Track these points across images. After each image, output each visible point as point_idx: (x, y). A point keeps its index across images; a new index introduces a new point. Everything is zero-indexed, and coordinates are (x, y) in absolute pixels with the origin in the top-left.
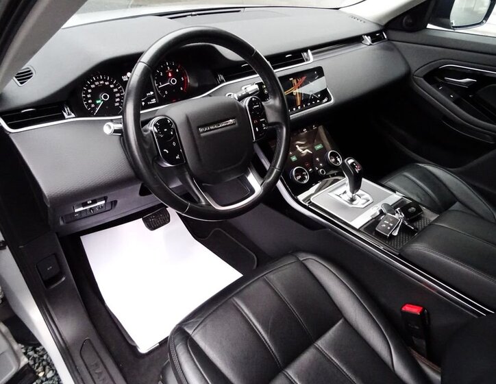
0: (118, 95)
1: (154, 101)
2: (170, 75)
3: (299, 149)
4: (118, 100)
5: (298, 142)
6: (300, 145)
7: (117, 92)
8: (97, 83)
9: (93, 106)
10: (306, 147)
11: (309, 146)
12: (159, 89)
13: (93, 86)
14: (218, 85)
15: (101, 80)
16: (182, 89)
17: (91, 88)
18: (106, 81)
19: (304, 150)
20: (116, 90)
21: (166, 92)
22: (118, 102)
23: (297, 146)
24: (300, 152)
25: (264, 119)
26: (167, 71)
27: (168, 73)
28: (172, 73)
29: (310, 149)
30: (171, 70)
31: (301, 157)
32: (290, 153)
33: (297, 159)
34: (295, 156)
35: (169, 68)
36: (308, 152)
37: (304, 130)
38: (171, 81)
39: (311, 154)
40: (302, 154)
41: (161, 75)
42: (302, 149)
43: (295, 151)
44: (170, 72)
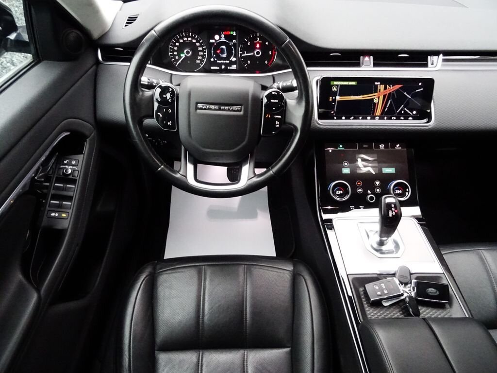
0: (201, 53)
1: (234, 67)
2: (258, 46)
3: (360, 163)
4: (200, 58)
5: (363, 156)
7: (201, 51)
8: (185, 39)
9: (177, 57)
12: (242, 58)
13: (181, 41)
15: (190, 37)
16: (266, 62)
17: (179, 42)
18: (193, 38)
20: (200, 49)
21: (249, 62)
22: (199, 60)
23: (359, 160)
24: (359, 167)
25: (280, 117)
26: (255, 42)
27: (256, 44)
28: (260, 44)
29: (374, 169)
30: (261, 42)
31: (356, 172)
32: (346, 164)
33: (349, 173)
34: (349, 169)
35: (258, 39)
36: (369, 171)
37: (380, 146)
38: (255, 52)
39: (372, 174)
40: (361, 170)
41: (249, 44)
42: (363, 165)
43: (354, 163)
44: (259, 43)
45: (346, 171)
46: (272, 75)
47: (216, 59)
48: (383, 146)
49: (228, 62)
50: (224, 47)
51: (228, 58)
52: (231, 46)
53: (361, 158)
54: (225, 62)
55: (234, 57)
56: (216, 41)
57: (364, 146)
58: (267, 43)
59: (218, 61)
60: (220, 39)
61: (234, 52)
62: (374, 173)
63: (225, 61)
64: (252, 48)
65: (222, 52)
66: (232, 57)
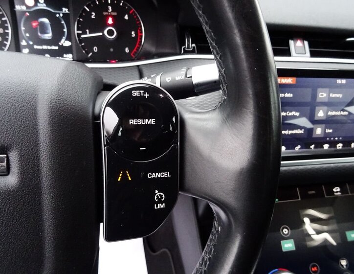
1: (68, 57)
2: (110, 21)
3: (309, 227)
5: (312, 212)
6: (314, 220)
10: (325, 228)
11: (334, 226)
12: (81, 41)
14: (180, 54)
16: (127, 50)
19: (318, 232)
21: (95, 49)
23: (307, 220)
24: (309, 235)
25: (166, 175)
26: (105, 13)
27: (107, 17)
28: (114, 17)
29: (334, 235)
30: (115, 14)
31: (306, 246)
32: (285, 231)
33: (294, 249)
34: (292, 241)
35: (110, 8)
36: (326, 241)
37: (335, 190)
38: (106, 32)
39: (332, 245)
40: (312, 240)
41: (93, 17)
42: (315, 230)
43: (299, 228)
44: (112, 16)
45: (288, 245)
46: (138, 66)
47: (31, 43)
48: (339, 190)
49: (57, 48)
50: (46, 20)
51: (55, 40)
52: (58, 19)
53: (309, 216)
54: (49, 48)
55: (66, 39)
56: (28, 7)
57: (310, 192)
58: (126, 17)
59: (36, 47)
60: (36, 5)
61: (65, 30)
62: (335, 243)
63: (51, 46)
64: (100, 25)
65: (44, 31)
66: (63, 40)
